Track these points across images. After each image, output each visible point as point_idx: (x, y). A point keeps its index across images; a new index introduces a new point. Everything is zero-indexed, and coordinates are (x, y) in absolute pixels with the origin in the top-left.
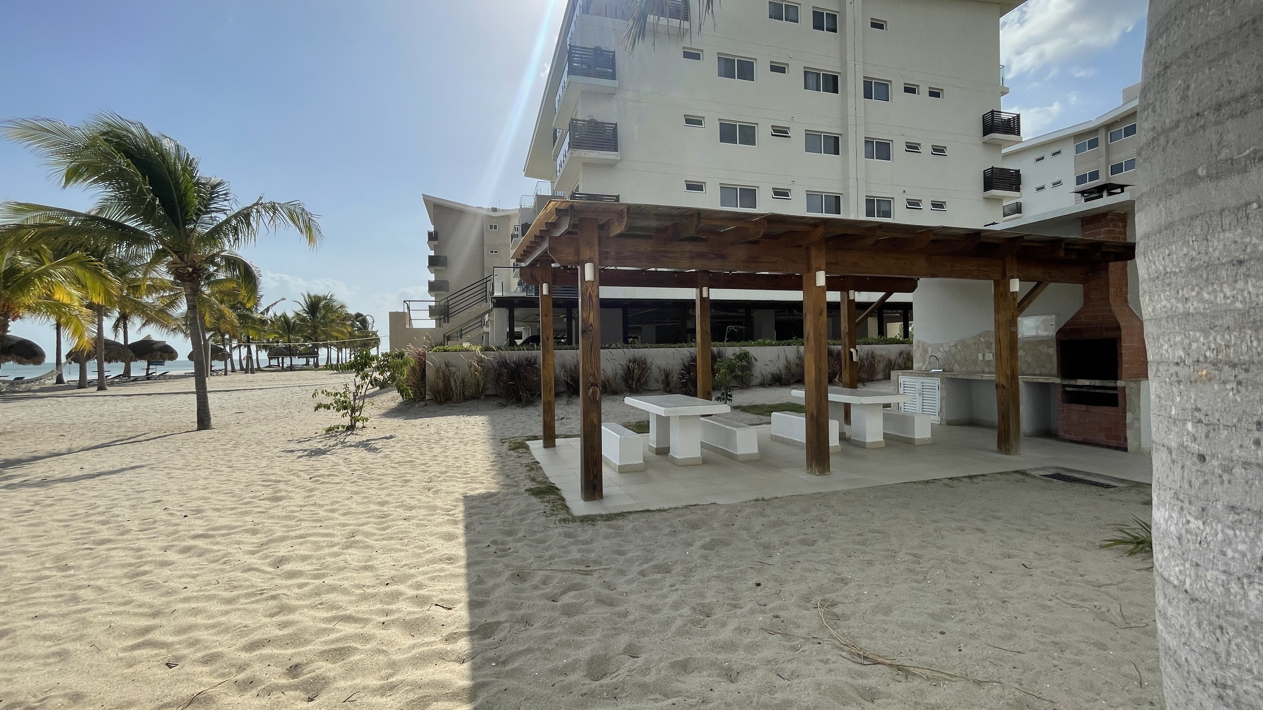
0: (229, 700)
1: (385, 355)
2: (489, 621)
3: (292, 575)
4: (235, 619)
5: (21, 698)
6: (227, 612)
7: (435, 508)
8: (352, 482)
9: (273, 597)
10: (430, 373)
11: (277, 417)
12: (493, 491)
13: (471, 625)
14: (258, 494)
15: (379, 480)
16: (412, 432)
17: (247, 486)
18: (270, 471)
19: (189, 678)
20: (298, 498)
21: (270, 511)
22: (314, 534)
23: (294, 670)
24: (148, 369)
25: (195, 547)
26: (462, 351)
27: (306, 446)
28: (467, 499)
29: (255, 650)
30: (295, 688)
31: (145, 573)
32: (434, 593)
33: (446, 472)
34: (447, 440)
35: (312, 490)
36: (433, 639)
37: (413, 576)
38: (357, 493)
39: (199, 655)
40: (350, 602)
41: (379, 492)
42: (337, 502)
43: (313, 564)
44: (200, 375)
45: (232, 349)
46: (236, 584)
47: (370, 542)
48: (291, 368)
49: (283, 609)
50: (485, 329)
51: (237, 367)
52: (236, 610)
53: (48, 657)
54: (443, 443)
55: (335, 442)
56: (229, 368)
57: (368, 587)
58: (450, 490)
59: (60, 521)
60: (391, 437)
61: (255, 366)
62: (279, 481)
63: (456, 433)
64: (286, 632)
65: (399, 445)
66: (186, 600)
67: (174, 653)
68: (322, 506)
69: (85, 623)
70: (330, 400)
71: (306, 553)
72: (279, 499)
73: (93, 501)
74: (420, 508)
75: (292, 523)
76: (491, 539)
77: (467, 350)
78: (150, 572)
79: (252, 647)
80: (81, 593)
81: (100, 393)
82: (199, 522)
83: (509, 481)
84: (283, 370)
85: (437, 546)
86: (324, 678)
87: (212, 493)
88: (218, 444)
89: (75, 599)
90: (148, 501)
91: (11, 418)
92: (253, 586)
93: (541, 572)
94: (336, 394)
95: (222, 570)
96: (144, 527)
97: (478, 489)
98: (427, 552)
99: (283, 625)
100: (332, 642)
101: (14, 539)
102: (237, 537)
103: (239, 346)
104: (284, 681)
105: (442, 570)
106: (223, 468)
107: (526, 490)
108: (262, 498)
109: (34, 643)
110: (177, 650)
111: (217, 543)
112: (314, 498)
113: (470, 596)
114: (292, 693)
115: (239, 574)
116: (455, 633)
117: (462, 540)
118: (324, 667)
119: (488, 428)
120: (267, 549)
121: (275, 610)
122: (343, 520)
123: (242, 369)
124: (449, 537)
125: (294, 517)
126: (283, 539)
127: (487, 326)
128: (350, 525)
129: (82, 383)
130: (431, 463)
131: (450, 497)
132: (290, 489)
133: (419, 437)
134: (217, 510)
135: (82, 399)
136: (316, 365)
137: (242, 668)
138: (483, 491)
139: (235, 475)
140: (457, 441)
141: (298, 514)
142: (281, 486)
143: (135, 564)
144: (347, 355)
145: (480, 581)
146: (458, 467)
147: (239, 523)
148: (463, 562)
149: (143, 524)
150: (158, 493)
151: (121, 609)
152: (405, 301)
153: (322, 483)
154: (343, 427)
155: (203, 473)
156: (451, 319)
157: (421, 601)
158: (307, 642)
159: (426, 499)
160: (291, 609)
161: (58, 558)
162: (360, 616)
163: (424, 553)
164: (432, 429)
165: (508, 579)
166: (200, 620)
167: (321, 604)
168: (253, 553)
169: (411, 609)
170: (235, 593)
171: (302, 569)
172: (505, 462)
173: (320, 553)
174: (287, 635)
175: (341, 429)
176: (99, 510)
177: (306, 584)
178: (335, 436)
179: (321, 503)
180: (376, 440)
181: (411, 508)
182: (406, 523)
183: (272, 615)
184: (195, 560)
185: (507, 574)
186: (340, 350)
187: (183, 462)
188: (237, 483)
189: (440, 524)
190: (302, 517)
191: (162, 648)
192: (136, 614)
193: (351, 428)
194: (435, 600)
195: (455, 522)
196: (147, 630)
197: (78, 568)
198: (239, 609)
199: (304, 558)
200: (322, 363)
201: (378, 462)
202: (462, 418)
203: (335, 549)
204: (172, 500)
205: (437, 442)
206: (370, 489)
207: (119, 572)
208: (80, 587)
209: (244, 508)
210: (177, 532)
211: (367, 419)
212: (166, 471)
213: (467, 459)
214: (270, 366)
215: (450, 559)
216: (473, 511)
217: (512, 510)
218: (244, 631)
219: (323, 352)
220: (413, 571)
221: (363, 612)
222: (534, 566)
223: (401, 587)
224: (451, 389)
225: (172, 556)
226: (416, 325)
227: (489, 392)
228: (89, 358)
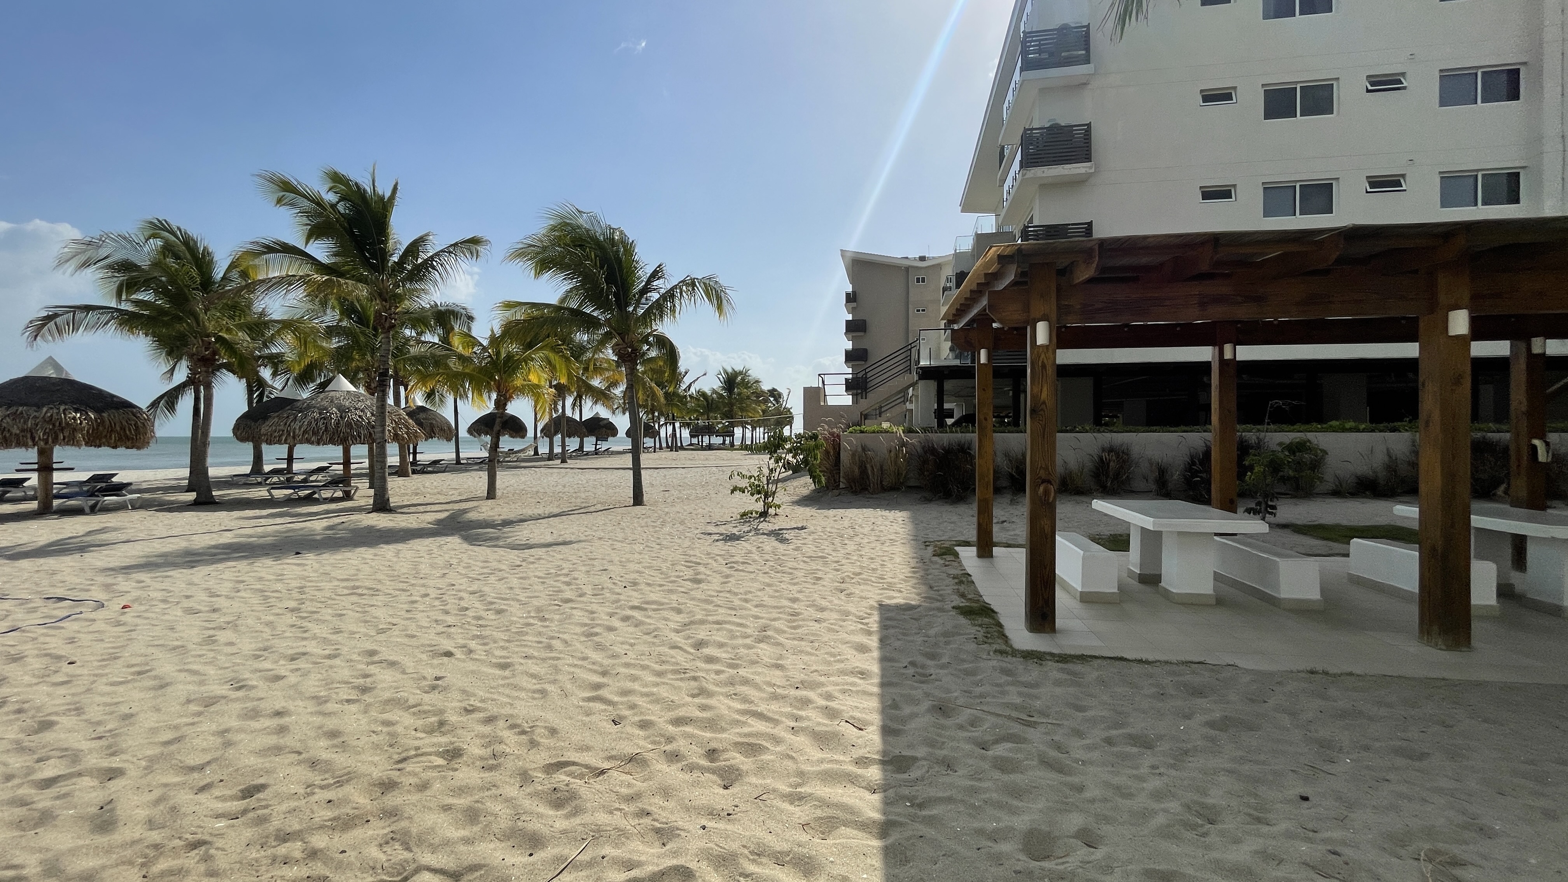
0: (659, 767)
1: (798, 436)
2: (904, 753)
3: (710, 660)
4: (664, 692)
5: (519, 722)
6: (657, 685)
7: (847, 613)
8: (765, 573)
9: (695, 679)
10: (845, 457)
11: (697, 498)
12: (913, 603)
13: (884, 753)
14: (681, 574)
15: (791, 574)
16: (823, 524)
17: (673, 565)
18: (692, 553)
19: (630, 737)
20: (716, 582)
21: (692, 593)
22: (729, 622)
23: (712, 754)
24: (596, 445)
25: (633, 617)
26: (881, 432)
27: (722, 529)
28: (883, 608)
29: (679, 726)
30: (713, 771)
31: (596, 634)
32: (845, 708)
33: (860, 574)
34: (862, 536)
35: (727, 576)
36: (842, 758)
37: (822, 684)
38: (769, 585)
39: (637, 719)
40: (761, 699)
41: (791, 588)
42: (750, 592)
43: (729, 652)
44: (636, 452)
45: (660, 426)
46: (664, 658)
47: (781, 639)
48: (710, 447)
49: (702, 692)
50: (909, 406)
51: (664, 445)
52: (664, 683)
53: (534, 692)
54: (857, 539)
55: (749, 529)
56: (658, 446)
57: (779, 686)
58: (863, 594)
59: (539, 578)
60: (803, 528)
61: (679, 445)
62: (699, 564)
63: (873, 530)
64: (705, 715)
65: (811, 538)
66: (627, 665)
67: (618, 712)
68: (736, 594)
69: (557, 670)
70: (744, 483)
71: (722, 640)
72: (699, 582)
73: (560, 563)
74: (831, 610)
75: (710, 607)
76: (909, 660)
77: (886, 432)
78: (600, 634)
79: (678, 722)
80: (554, 642)
81: (563, 465)
82: (635, 594)
83: (932, 594)
84: (703, 449)
85: (849, 657)
86: (737, 770)
87: (645, 567)
88: (649, 520)
89: (549, 647)
90: (598, 569)
91: (507, 484)
92: (678, 664)
93: (969, 710)
94: (750, 477)
95: (654, 643)
96: (595, 592)
97: (895, 598)
98: (838, 661)
99: (703, 708)
100: (746, 735)
101: (511, 588)
102: (665, 614)
103: (666, 424)
104: (704, 762)
105: (854, 684)
106: (653, 545)
107: (953, 608)
108: (685, 578)
109: (526, 678)
110: (619, 709)
111: (649, 617)
112: (729, 585)
113: (883, 720)
114: (711, 776)
115: (667, 650)
116: (867, 758)
117: (876, 654)
118: (737, 759)
119: (910, 526)
120: (689, 629)
121: (696, 691)
122: (755, 611)
123: (668, 447)
124: (862, 649)
125: (712, 602)
126: (702, 622)
127: (911, 402)
128: (762, 618)
129: (551, 456)
130: (844, 561)
131: (864, 603)
132: (708, 573)
133: (833, 530)
134: (649, 585)
135: (550, 470)
136: (732, 444)
137: (670, 740)
138: (901, 601)
139: (663, 552)
140: (873, 538)
141: (715, 599)
142: (701, 569)
143: (589, 625)
144: (761, 435)
145: (895, 706)
146: (873, 569)
147: (666, 601)
148: (876, 680)
149: (594, 589)
150: (605, 562)
151: (580, 663)
152: (819, 375)
153: (736, 570)
154: (757, 512)
155: (638, 547)
156: (870, 395)
157: (832, 714)
158: (723, 730)
159: (836, 602)
160: (710, 694)
161: (539, 610)
162: (770, 715)
163: (835, 661)
164: (846, 523)
165: (928, 711)
166: (636, 686)
167: (735, 694)
168: (677, 631)
169: (821, 720)
170: (664, 667)
171: (719, 655)
172: (928, 570)
173: (735, 642)
174: (706, 718)
175: (754, 514)
176: (564, 572)
177: (722, 672)
178: (749, 521)
179: (736, 591)
180: (788, 529)
181: (822, 609)
182: (817, 625)
183: (693, 696)
184: (631, 629)
185: (926, 704)
186: (754, 428)
187: (622, 535)
188: (665, 561)
189: (852, 632)
190: (719, 602)
191: (610, 705)
192: (590, 670)
193: (764, 514)
194: (846, 716)
195: (869, 633)
196: (598, 686)
197: (552, 620)
198: (667, 684)
199: (721, 645)
200: (737, 443)
201: (789, 555)
202: (879, 512)
203: (748, 641)
204: (615, 570)
205: (851, 538)
206: (781, 582)
207: (578, 630)
208: (552, 638)
209: (671, 586)
210: (618, 601)
211: (779, 507)
212: (610, 542)
213: (883, 561)
214: (691, 444)
215: (863, 674)
216: (889, 623)
217: (936, 629)
218: (671, 705)
219: (738, 431)
220: (823, 679)
221: (773, 712)
222: (961, 701)
223: (811, 694)
224: (868, 478)
225: (616, 623)
226: (831, 401)
227: (912, 483)
228: (556, 433)
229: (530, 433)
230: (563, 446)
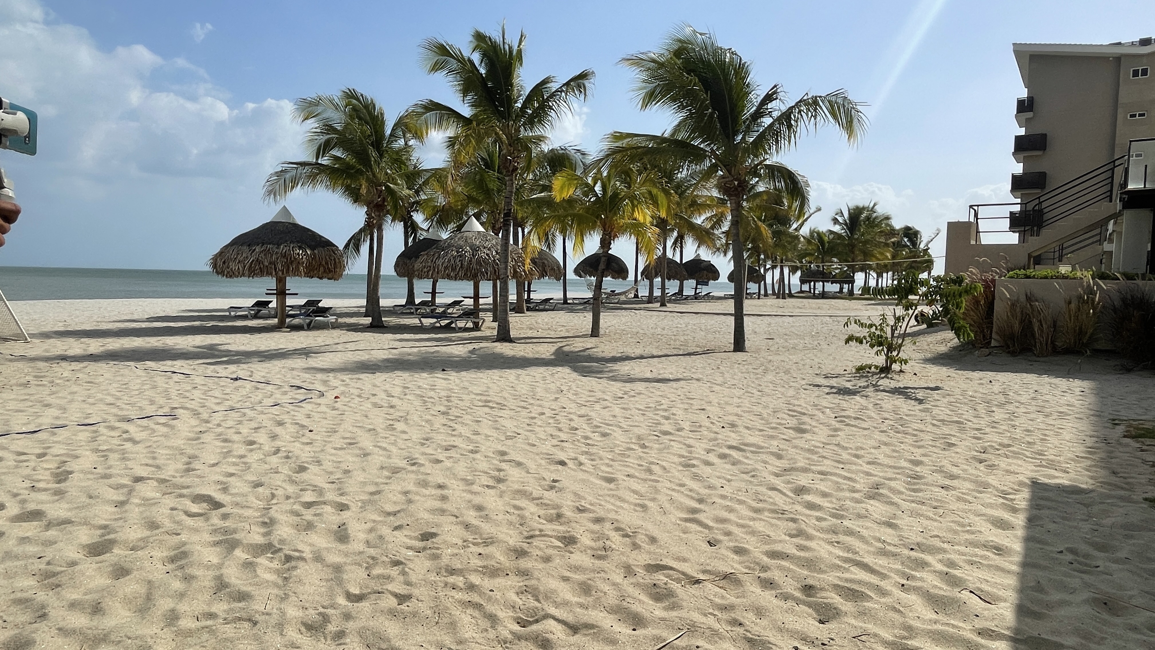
0: (752, 589)
2: (1043, 636)
3: (811, 506)
4: (759, 526)
5: (623, 526)
6: (754, 519)
7: (986, 486)
8: (882, 432)
9: (794, 520)
10: (1000, 307)
11: (805, 348)
12: (1083, 486)
13: (1017, 631)
14: (783, 422)
15: (915, 435)
16: (964, 386)
17: (774, 412)
18: (796, 402)
19: (724, 559)
20: (822, 434)
21: (794, 441)
22: (835, 474)
23: (808, 589)
24: (696, 289)
25: (730, 455)
26: (1057, 278)
27: (833, 382)
28: (1035, 485)
29: (775, 559)
30: (809, 605)
31: (694, 466)
32: (971, 578)
33: (1009, 446)
34: (1017, 404)
35: (836, 430)
36: (961, 624)
37: (945, 551)
38: (886, 444)
39: (732, 544)
40: (868, 552)
41: (913, 449)
42: (862, 448)
43: (832, 503)
44: (739, 298)
45: (766, 270)
46: (761, 498)
47: (896, 499)
48: (824, 295)
49: (800, 533)
50: (1107, 247)
51: (770, 292)
52: (760, 519)
53: (636, 505)
54: (1011, 408)
55: (866, 384)
56: (762, 292)
57: (889, 544)
58: (1012, 468)
59: (639, 410)
60: (937, 388)
61: (787, 292)
62: (804, 414)
63: (1033, 399)
64: (802, 554)
65: (945, 400)
66: (723, 497)
67: (714, 536)
68: (846, 448)
69: (657, 491)
70: (862, 333)
71: (827, 490)
72: (803, 431)
73: (659, 399)
74: (965, 479)
75: (815, 457)
76: (1066, 546)
77: (1065, 277)
78: (698, 466)
79: (774, 555)
80: (653, 467)
81: (663, 309)
82: (733, 435)
83: (1113, 479)
84: (815, 297)
85: (983, 530)
86: (835, 608)
87: (744, 411)
88: (750, 367)
89: (650, 471)
90: (696, 407)
91: (609, 324)
92: (776, 504)
93: (1148, 613)
94: (871, 327)
95: (751, 482)
96: (693, 429)
97: (1057, 477)
98: (968, 531)
99: (801, 548)
100: (847, 580)
101: (615, 416)
102: (764, 457)
103: (773, 267)
104: (798, 594)
105: (986, 558)
106: (754, 391)
107: (1146, 499)
108: (787, 426)
109: (628, 493)
110: (716, 534)
111: (747, 458)
112: (838, 438)
113: (1021, 599)
114: (806, 608)
115: (765, 490)
116: (993, 631)
117: (1020, 532)
118: (836, 599)
119: (1091, 399)
120: (790, 475)
121: (794, 532)
122: (867, 468)
123: (774, 293)
124: (1001, 524)
125: (816, 453)
126: (805, 470)
127: (1111, 241)
128: (876, 476)
129: (651, 299)
130: (988, 430)
131: (1012, 478)
132: (814, 424)
133: (976, 395)
134: (747, 428)
135: (650, 313)
136: (851, 292)
137: (765, 569)
138: (1066, 482)
139: (764, 399)
140: (1033, 409)
141: (820, 450)
142: (805, 419)
143: (687, 457)
144: (887, 280)
145: (1039, 588)
146: (1029, 443)
147: (766, 445)
148: (1017, 559)
149: (692, 426)
150: (703, 402)
151: (677, 488)
152: (971, 207)
153: (847, 425)
154: (876, 367)
155: (737, 392)
156: (1044, 231)
157: (955, 582)
158: (821, 571)
159: (974, 472)
160: (809, 537)
161: (639, 438)
162: (877, 568)
163: (963, 532)
164: (996, 388)
165: (1086, 601)
166: (732, 517)
167: (838, 543)
168: (777, 475)
169: (936, 583)
170: (761, 505)
171: (821, 504)
172: (1111, 452)
173: (841, 494)
174: (804, 557)
175: (873, 369)
176: (662, 407)
177: (825, 519)
178: (867, 377)
179: (845, 445)
180: (916, 389)
181: (953, 477)
182: (943, 492)
183: (791, 536)
184: (728, 466)
185: (1086, 595)
186: (880, 275)
187: (721, 379)
188: (766, 407)
189: (990, 506)
190: (825, 454)
191: (705, 528)
192: (688, 496)
193: (886, 370)
194: (971, 586)
195: (1014, 510)
196: (694, 511)
197: (651, 448)
198: (764, 520)
199: (825, 495)
200: (858, 291)
201: (915, 415)
202: (1046, 379)
203: (856, 495)
204: (713, 410)
205: (1001, 405)
206: (902, 443)
207: (676, 459)
208: (652, 463)
209: (771, 432)
210: (716, 439)
211: (906, 362)
212: (709, 384)
213: (1045, 435)
214: (802, 292)
215: (999, 550)
216: (1042, 502)
217: (1113, 520)
218: (767, 539)
219: (859, 278)
220: (946, 546)
221: (880, 566)
222: (1138, 601)
223: (929, 558)
224: (1033, 335)
225: (712, 458)
226: (986, 239)
227: (1101, 345)
228: (656, 276)
229: (631, 277)
230: (663, 288)
